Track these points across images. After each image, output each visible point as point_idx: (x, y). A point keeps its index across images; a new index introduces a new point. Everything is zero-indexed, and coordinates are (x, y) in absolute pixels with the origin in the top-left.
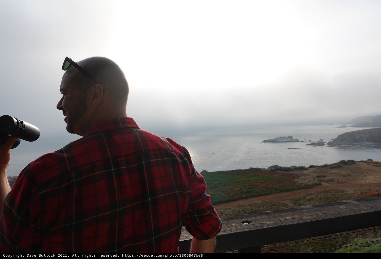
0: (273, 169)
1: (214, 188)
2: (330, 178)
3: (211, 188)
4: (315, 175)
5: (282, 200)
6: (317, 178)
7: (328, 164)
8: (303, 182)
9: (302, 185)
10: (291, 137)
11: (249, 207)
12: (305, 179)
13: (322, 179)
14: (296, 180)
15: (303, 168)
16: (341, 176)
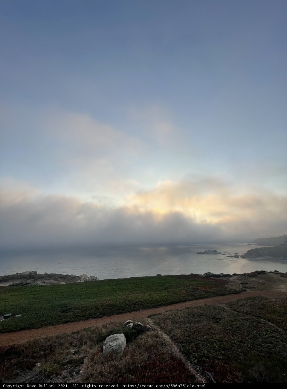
0: (207, 276)
1: (167, 289)
2: (252, 285)
3: (164, 289)
4: (240, 282)
5: (219, 304)
6: (241, 285)
7: (246, 273)
8: (232, 288)
9: (232, 291)
10: (216, 251)
11: (196, 310)
12: (233, 285)
13: (246, 286)
14: (226, 286)
15: (228, 276)
16: (260, 284)
